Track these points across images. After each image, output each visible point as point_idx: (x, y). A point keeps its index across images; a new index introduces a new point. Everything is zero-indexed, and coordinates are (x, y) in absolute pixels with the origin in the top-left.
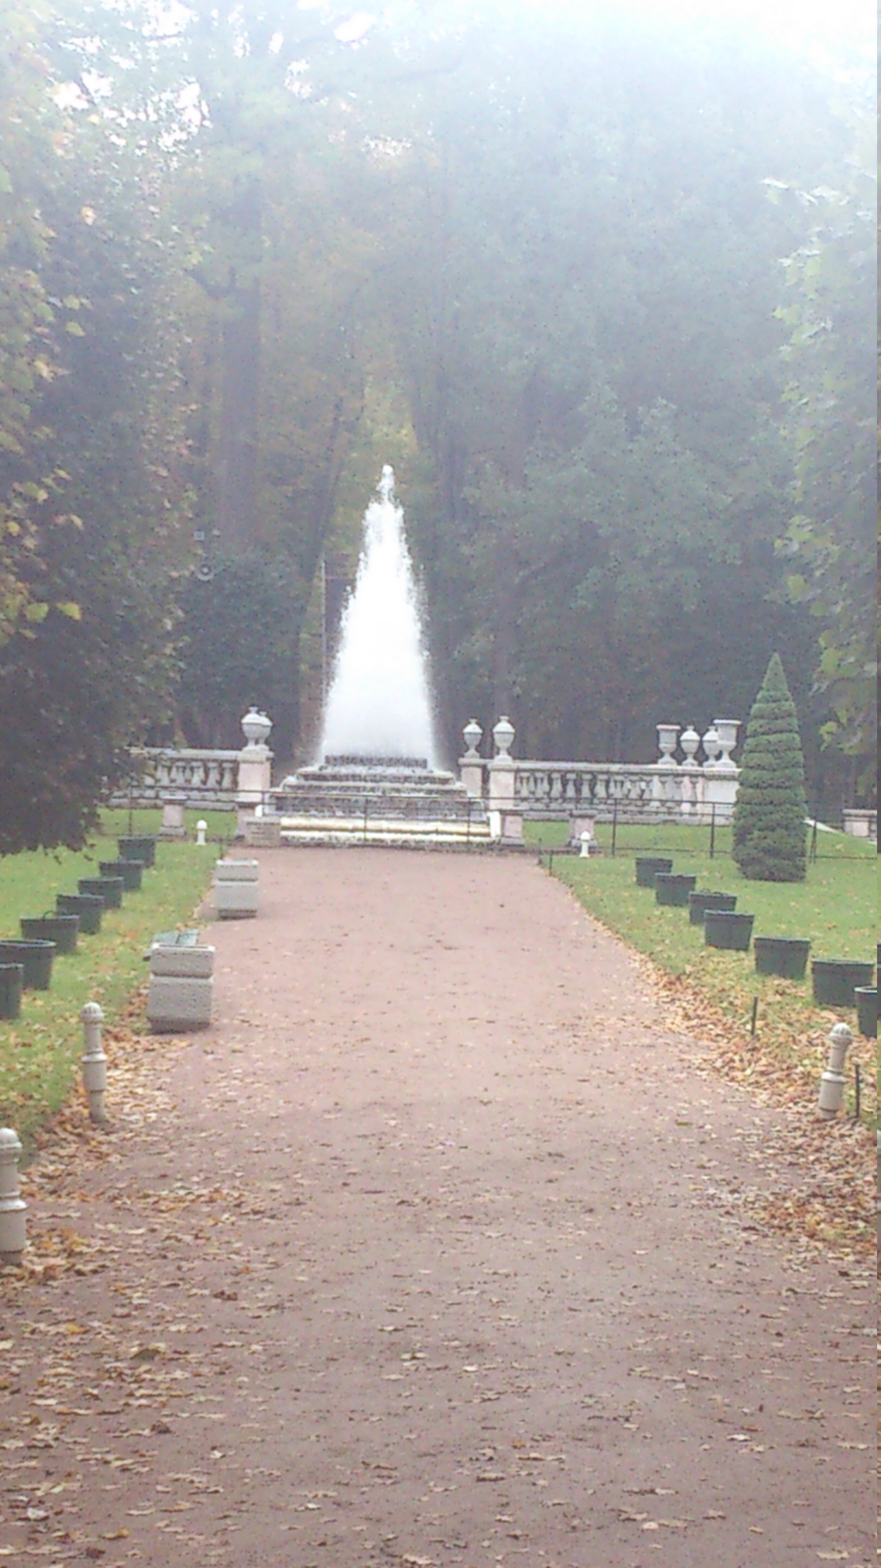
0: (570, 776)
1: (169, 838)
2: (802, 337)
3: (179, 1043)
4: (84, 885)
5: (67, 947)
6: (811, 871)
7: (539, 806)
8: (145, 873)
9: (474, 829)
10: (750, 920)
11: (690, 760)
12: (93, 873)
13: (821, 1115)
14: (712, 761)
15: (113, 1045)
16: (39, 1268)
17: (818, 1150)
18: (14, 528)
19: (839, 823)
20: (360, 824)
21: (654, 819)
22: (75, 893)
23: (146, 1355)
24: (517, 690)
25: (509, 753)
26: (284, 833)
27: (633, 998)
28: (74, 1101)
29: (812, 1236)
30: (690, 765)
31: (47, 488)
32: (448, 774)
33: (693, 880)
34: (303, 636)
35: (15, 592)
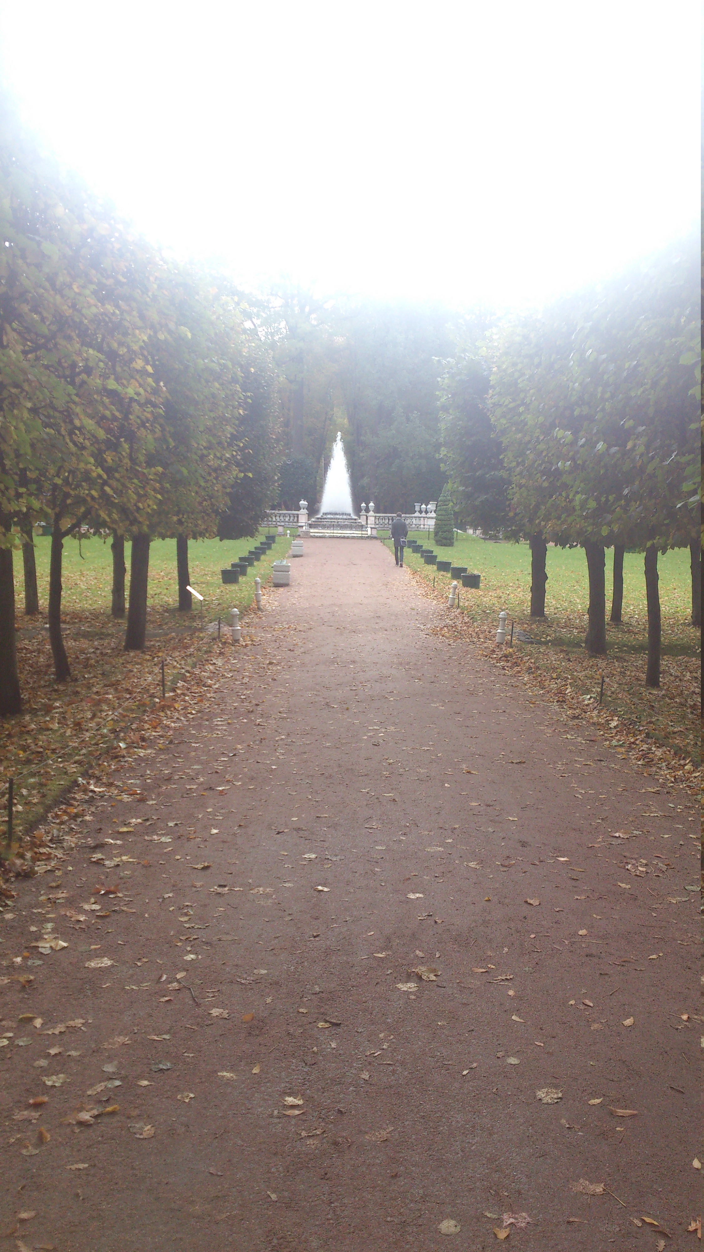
0: (390, 518)
1: (280, 535)
2: (443, 400)
3: (281, 589)
4: (256, 548)
5: (251, 564)
6: (455, 543)
7: (382, 526)
8: (273, 545)
9: (363, 533)
10: (436, 556)
11: (424, 513)
12: (259, 545)
13: (449, 607)
14: (429, 513)
15: (264, 590)
16: (244, 644)
17: (448, 615)
18: (234, 453)
19: (465, 530)
20: (332, 531)
21: (414, 529)
22: (253, 550)
23: (271, 663)
24: (376, 494)
25: (373, 511)
26: (311, 534)
27: (403, 577)
28: (253, 604)
29: (443, 636)
30: (423, 515)
31: (243, 443)
32: (356, 517)
33: (422, 546)
34: (318, 479)
35: (235, 470)
